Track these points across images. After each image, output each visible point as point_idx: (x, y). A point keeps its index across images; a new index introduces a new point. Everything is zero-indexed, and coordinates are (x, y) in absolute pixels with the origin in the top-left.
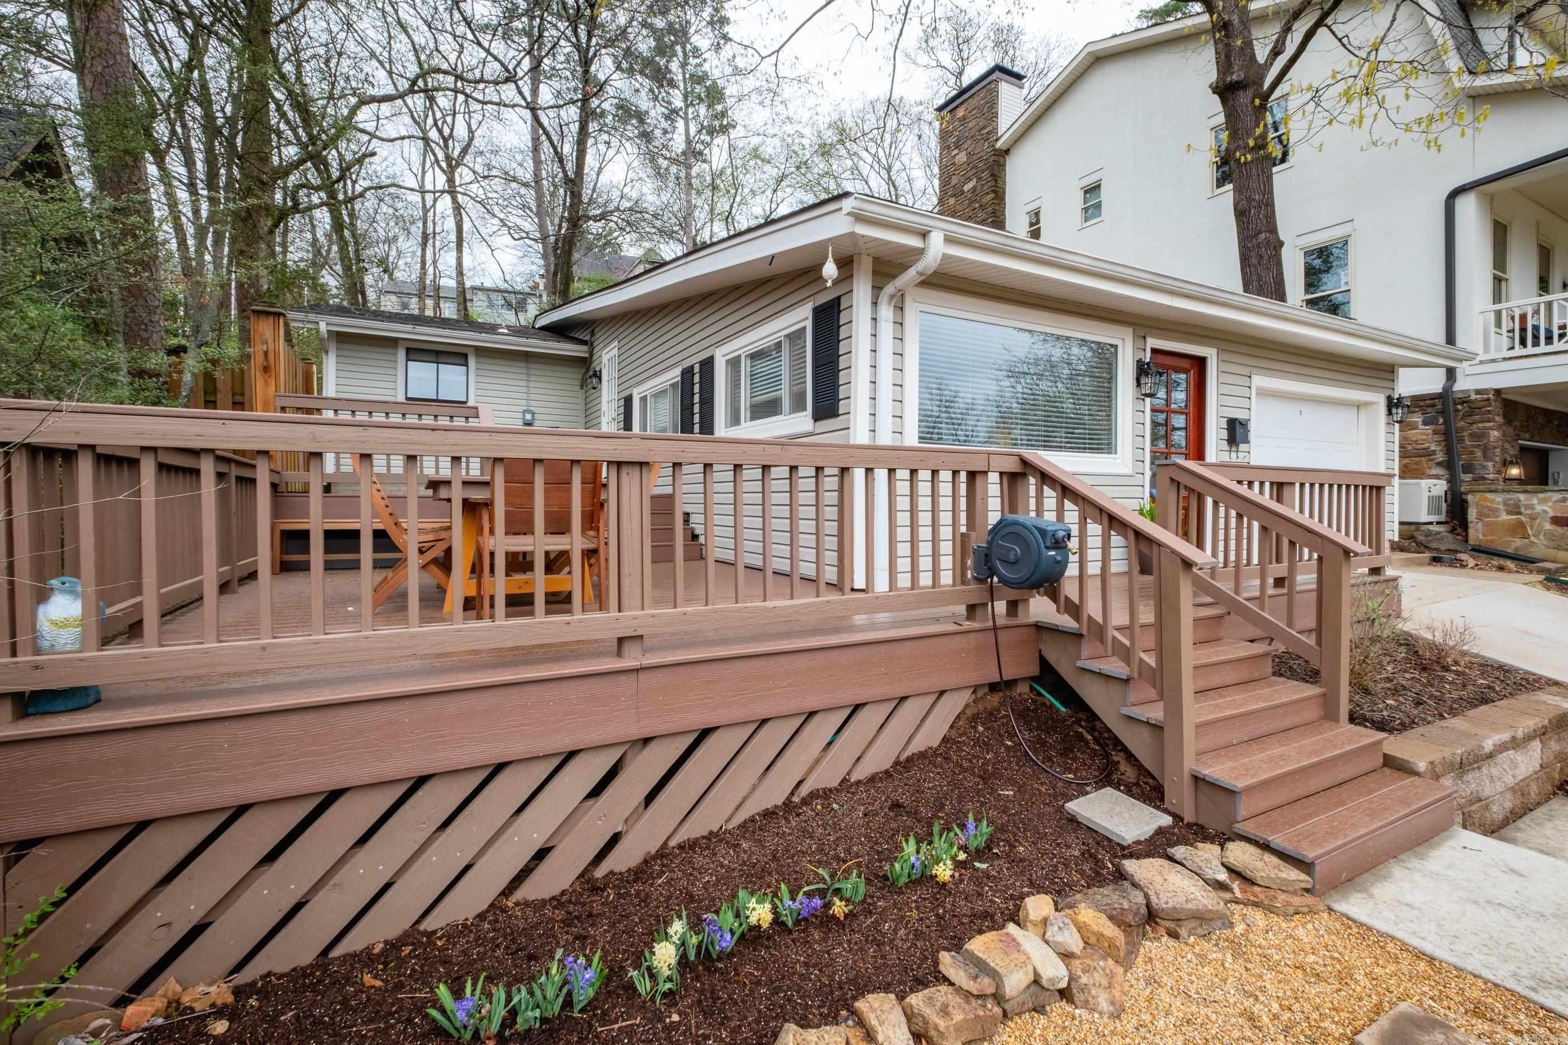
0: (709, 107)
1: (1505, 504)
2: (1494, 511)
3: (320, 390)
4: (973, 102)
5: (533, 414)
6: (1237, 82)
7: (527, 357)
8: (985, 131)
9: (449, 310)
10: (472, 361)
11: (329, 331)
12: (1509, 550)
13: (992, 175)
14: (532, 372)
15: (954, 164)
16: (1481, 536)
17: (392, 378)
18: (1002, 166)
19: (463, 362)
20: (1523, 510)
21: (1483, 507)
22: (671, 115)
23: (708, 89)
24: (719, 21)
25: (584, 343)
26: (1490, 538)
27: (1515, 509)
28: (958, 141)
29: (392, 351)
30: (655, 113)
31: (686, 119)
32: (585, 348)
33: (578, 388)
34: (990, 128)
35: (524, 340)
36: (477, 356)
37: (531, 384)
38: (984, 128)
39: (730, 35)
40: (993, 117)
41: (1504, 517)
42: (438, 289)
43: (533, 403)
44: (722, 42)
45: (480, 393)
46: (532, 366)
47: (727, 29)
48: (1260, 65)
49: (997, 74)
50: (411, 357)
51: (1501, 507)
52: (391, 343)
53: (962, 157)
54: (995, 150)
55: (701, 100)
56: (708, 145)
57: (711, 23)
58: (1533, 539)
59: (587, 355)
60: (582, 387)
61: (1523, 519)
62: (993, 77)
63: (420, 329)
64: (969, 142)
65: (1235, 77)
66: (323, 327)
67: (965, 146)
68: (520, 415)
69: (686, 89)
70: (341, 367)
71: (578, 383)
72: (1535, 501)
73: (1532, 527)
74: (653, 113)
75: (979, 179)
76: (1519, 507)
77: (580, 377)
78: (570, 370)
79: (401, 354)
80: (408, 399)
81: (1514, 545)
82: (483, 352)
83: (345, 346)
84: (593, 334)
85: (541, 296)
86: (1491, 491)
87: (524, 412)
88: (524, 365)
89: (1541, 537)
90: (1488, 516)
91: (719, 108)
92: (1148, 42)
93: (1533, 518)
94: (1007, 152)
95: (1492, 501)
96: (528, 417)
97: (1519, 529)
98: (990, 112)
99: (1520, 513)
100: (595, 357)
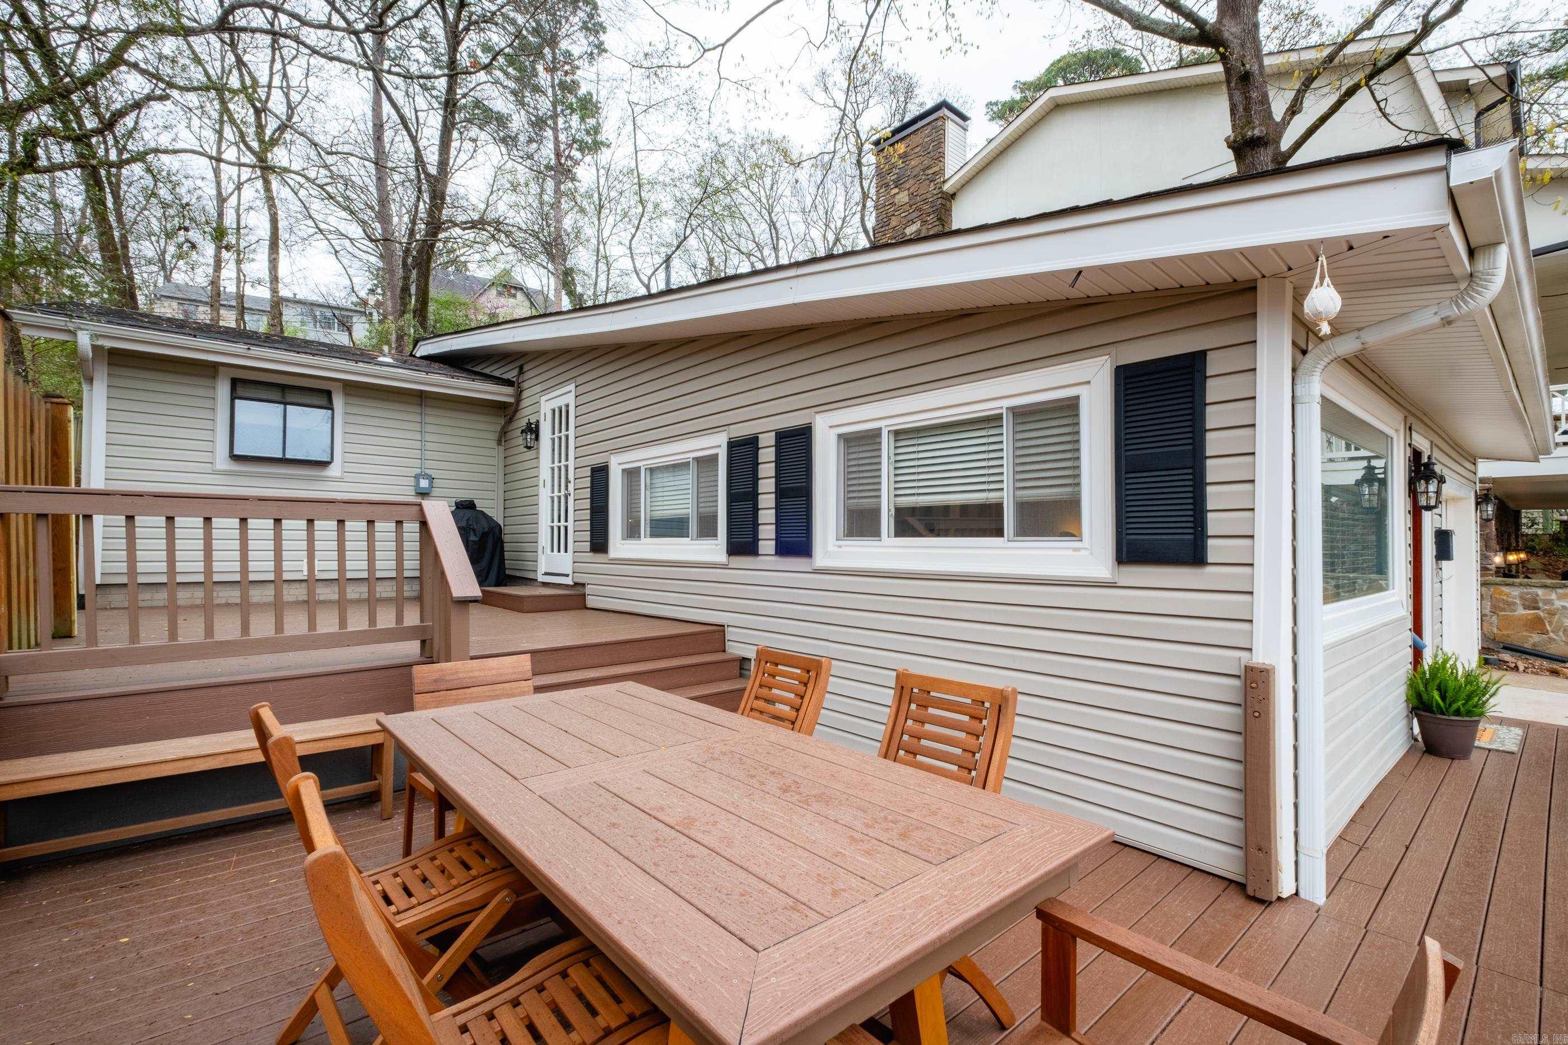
0: (582, 119)
1: (1521, 598)
2: (1511, 605)
3: (78, 482)
4: (916, 139)
5: (432, 479)
6: (1259, 138)
7: (421, 399)
8: (930, 171)
9: (259, 324)
10: (338, 402)
11: (95, 348)
12: (1526, 645)
13: (939, 219)
14: (428, 419)
15: (893, 204)
16: (1495, 630)
17: (208, 425)
18: (948, 211)
19: (324, 402)
20: (1541, 605)
21: (1498, 600)
22: (539, 123)
23: (580, 100)
24: (593, 28)
25: (509, 383)
26: (1505, 632)
27: (1532, 604)
28: (898, 179)
29: (207, 382)
30: (518, 122)
31: (555, 130)
32: (509, 390)
33: (494, 444)
34: (936, 169)
35: (423, 375)
36: (346, 394)
37: (428, 437)
38: (929, 168)
39: (606, 46)
40: (940, 157)
41: (1521, 611)
42: (240, 297)
43: (429, 464)
44: (596, 51)
45: (349, 448)
46: (428, 411)
47: (603, 37)
48: (1277, 124)
49: (945, 111)
50: (240, 391)
51: (1518, 601)
52: (208, 370)
53: (903, 197)
54: (942, 192)
55: (573, 111)
56: (577, 163)
57: (585, 27)
58: (1552, 635)
59: (511, 400)
60: (499, 442)
61: (1542, 614)
62: (939, 114)
63: (256, 351)
64: (911, 182)
65: (1257, 132)
66: (84, 340)
67: (907, 185)
68: (412, 481)
69: (555, 95)
70: (116, 404)
71: (495, 436)
72: (1554, 596)
73: (1550, 623)
74: (515, 117)
75: (924, 222)
76: (1536, 601)
77: (499, 428)
78: (481, 418)
79: (223, 390)
80: (236, 458)
81: (1531, 641)
82: (355, 390)
83: (119, 371)
84: (521, 372)
85: (371, 314)
86: (1507, 585)
87: (417, 477)
88: (418, 409)
89: (1561, 633)
90: (1504, 610)
91: (592, 122)
92: (1116, 93)
93: (1552, 614)
94: (953, 196)
95: (1508, 595)
96: (424, 483)
97: (1537, 624)
98: (936, 152)
99: (1538, 609)
100: (524, 403)
